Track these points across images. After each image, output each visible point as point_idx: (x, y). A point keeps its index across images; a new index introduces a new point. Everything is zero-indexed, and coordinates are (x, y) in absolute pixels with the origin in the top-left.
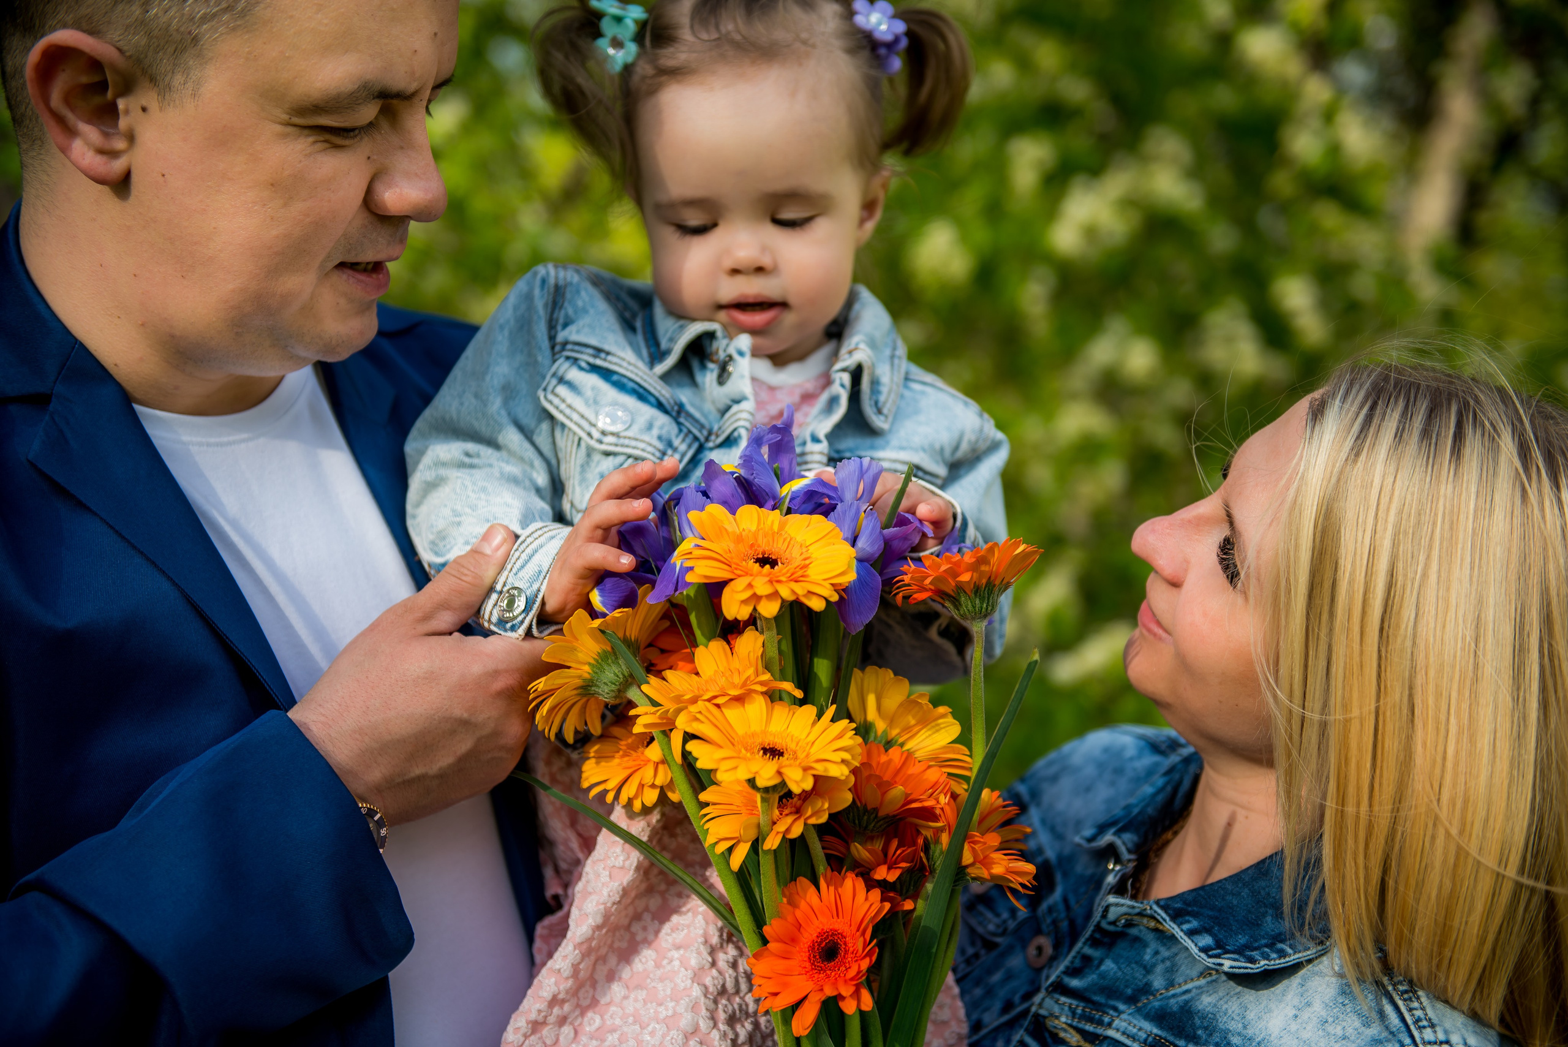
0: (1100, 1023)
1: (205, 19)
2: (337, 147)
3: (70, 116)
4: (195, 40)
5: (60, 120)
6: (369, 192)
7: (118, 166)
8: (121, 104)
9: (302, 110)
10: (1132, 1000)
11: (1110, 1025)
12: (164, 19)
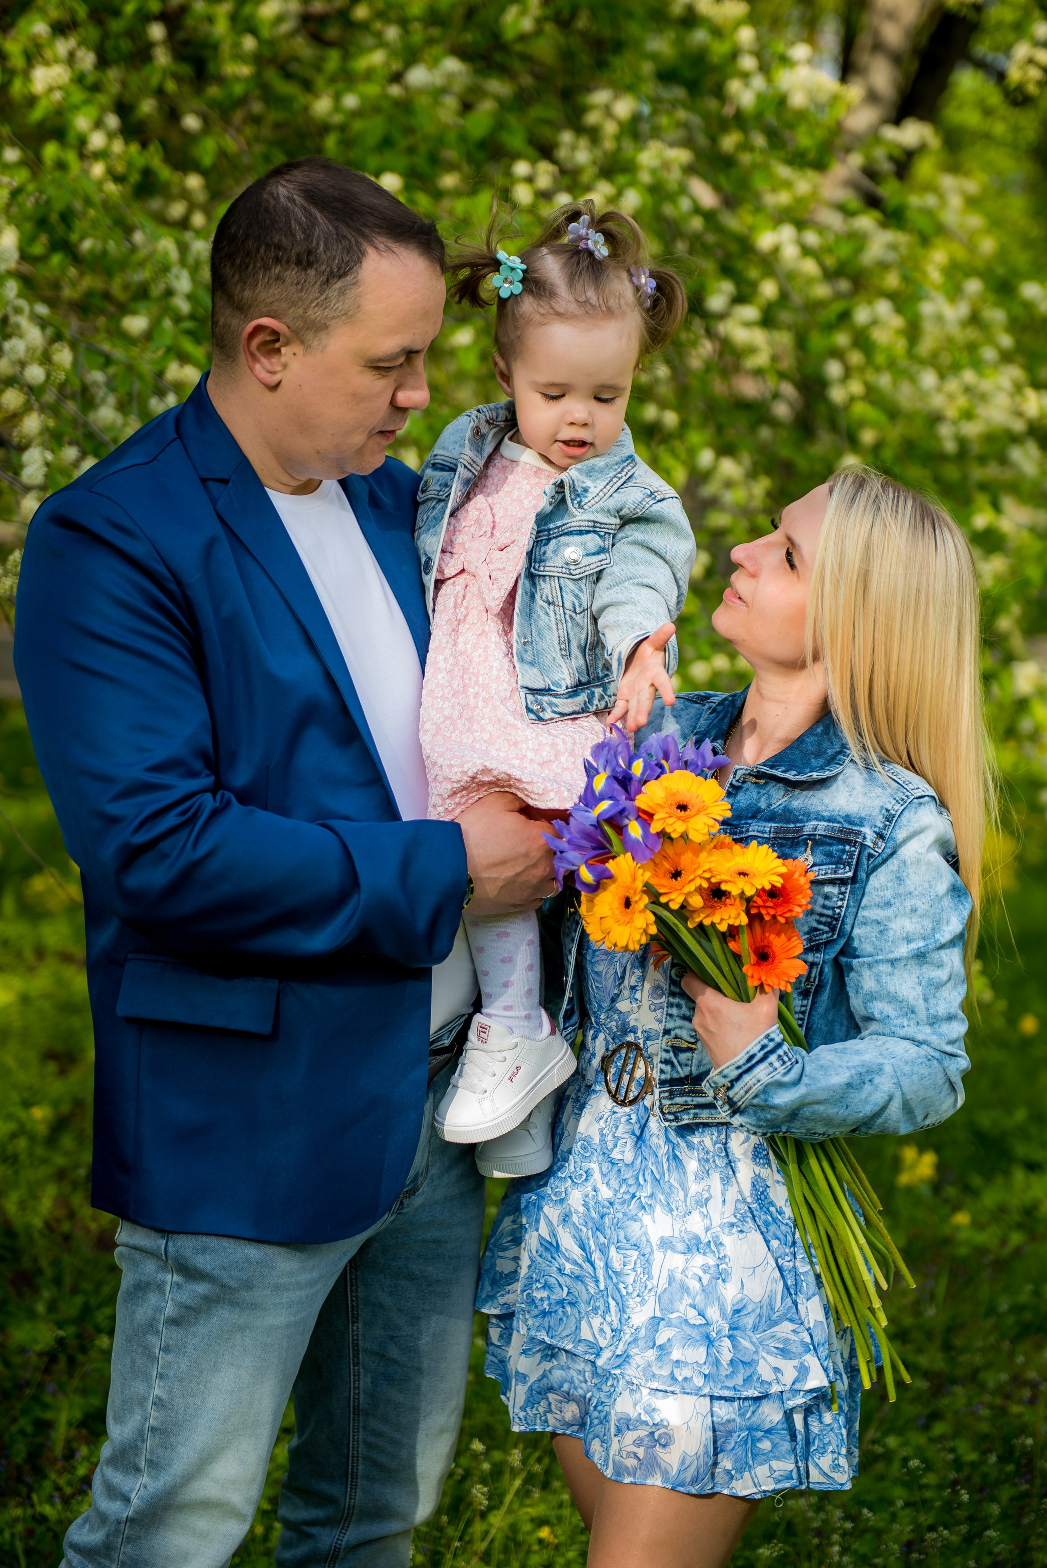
0: (741, 832)
1: (333, 318)
2: (384, 376)
3: (258, 354)
4: (326, 327)
5: (253, 355)
6: (394, 396)
7: (275, 379)
8: (283, 350)
9: (372, 361)
10: (754, 817)
11: (747, 831)
12: (313, 317)
